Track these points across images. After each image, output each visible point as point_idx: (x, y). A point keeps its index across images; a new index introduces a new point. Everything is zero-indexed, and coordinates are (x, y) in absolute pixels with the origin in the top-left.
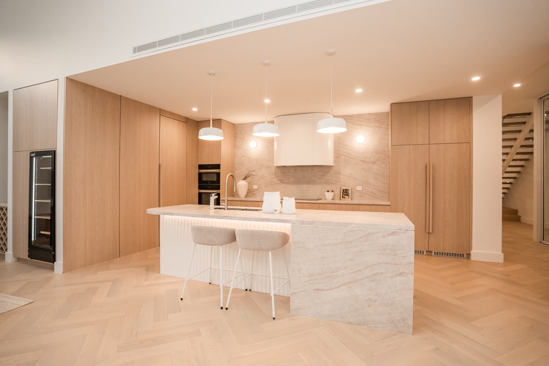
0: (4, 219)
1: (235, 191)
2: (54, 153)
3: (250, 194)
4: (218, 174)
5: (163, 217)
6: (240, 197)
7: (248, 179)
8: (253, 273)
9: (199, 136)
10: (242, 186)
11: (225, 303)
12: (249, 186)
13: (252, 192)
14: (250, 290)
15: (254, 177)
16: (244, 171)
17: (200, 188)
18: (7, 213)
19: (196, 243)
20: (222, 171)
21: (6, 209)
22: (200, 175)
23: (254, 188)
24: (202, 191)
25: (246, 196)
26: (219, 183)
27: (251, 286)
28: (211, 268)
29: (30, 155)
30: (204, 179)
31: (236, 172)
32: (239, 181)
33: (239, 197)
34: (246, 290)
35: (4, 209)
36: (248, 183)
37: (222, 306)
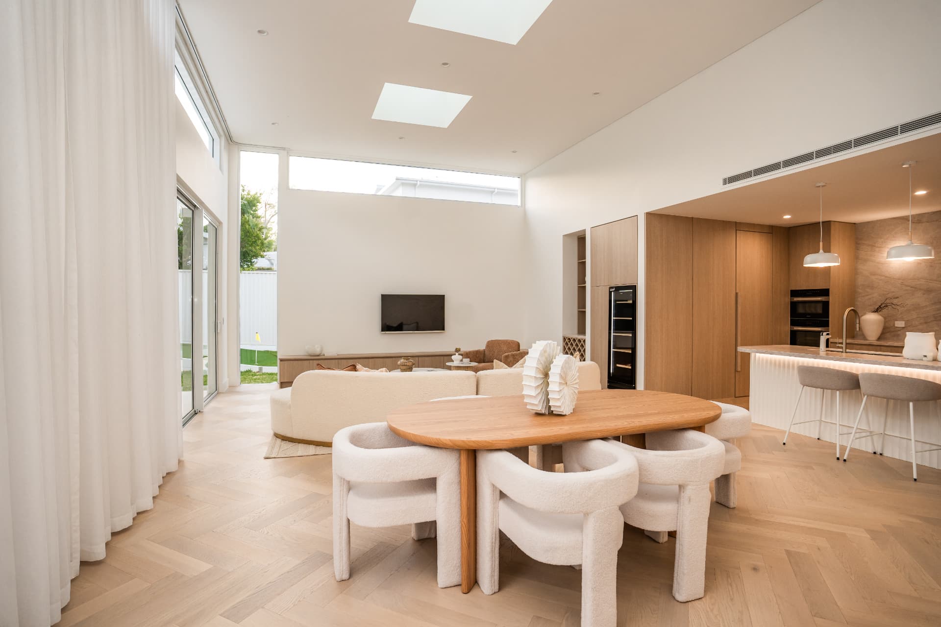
0: (582, 351)
1: (858, 329)
2: (634, 288)
3: (888, 335)
4: (826, 305)
5: (755, 356)
6: (867, 340)
7: (885, 311)
8: (886, 433)
9: (804, 263)
10: (871, 321)
11: (842, 453)
12: (885, 322)
13: (893, 332)
14: (881, 454)
15: (898, 307)
16: (876, 297)
17: (793, 323)
18: (585, 345)
19: (804, 386)
20: (833, 299)
21: (584, 341)
22: (794, 305)
23: (896, 326)
24: (796, 328)
25: (879, 339)
26: (828, 317)
27: (882, 450)
28: (821, 421)
29: (610, 289)
30: (801, 310)
31: (859, 299)
32: (865, 314)
33: (865, 338)
34: (875, 453)
35: (582, 341)
36: (885, 318)
37: (838, 456)
